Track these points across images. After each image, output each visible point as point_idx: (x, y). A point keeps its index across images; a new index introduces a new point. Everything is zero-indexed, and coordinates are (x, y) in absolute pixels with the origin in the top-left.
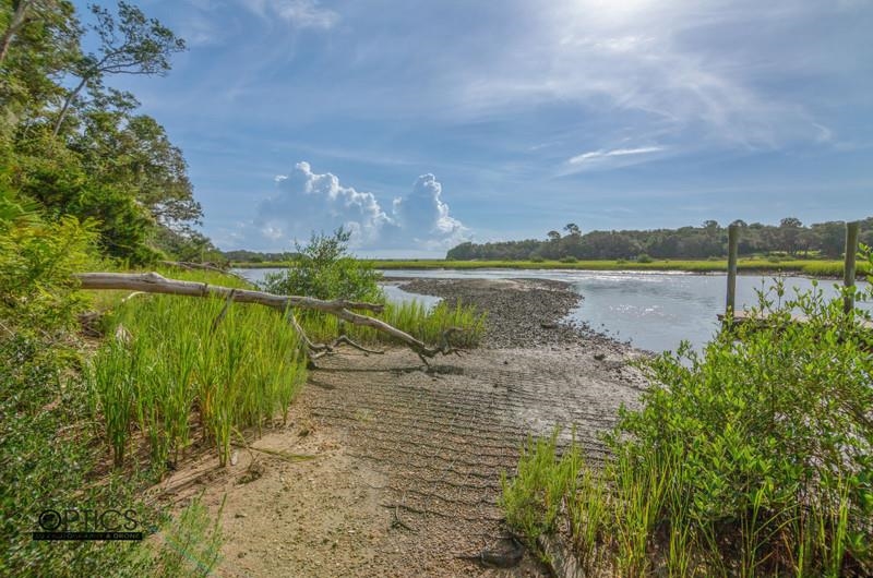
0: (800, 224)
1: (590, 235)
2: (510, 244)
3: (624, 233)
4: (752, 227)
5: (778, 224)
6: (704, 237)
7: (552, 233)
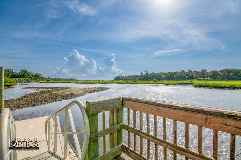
0: (206, 71)
1: (151, 74)
2: (131, 76)
3: (160, 73)
4: (194, 72)
5: (200, 71)
6: (181, 74)
7: (141, 73)
